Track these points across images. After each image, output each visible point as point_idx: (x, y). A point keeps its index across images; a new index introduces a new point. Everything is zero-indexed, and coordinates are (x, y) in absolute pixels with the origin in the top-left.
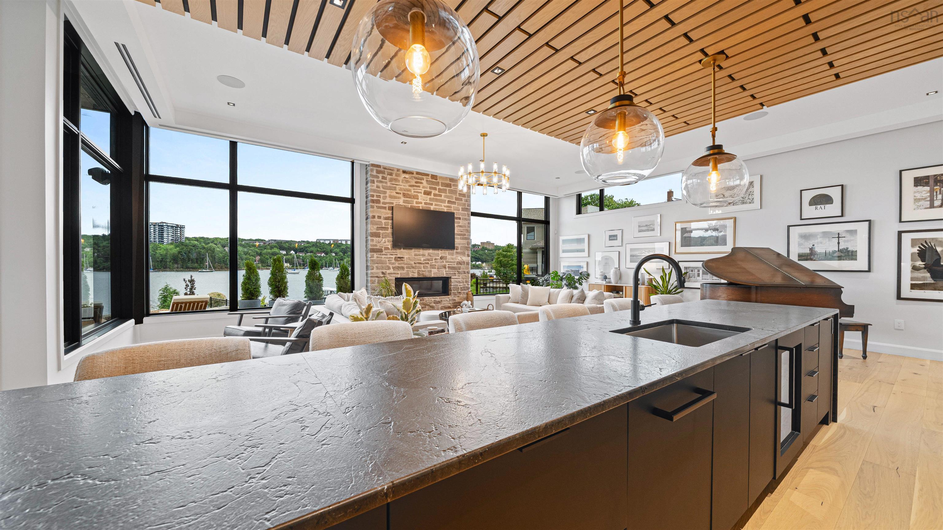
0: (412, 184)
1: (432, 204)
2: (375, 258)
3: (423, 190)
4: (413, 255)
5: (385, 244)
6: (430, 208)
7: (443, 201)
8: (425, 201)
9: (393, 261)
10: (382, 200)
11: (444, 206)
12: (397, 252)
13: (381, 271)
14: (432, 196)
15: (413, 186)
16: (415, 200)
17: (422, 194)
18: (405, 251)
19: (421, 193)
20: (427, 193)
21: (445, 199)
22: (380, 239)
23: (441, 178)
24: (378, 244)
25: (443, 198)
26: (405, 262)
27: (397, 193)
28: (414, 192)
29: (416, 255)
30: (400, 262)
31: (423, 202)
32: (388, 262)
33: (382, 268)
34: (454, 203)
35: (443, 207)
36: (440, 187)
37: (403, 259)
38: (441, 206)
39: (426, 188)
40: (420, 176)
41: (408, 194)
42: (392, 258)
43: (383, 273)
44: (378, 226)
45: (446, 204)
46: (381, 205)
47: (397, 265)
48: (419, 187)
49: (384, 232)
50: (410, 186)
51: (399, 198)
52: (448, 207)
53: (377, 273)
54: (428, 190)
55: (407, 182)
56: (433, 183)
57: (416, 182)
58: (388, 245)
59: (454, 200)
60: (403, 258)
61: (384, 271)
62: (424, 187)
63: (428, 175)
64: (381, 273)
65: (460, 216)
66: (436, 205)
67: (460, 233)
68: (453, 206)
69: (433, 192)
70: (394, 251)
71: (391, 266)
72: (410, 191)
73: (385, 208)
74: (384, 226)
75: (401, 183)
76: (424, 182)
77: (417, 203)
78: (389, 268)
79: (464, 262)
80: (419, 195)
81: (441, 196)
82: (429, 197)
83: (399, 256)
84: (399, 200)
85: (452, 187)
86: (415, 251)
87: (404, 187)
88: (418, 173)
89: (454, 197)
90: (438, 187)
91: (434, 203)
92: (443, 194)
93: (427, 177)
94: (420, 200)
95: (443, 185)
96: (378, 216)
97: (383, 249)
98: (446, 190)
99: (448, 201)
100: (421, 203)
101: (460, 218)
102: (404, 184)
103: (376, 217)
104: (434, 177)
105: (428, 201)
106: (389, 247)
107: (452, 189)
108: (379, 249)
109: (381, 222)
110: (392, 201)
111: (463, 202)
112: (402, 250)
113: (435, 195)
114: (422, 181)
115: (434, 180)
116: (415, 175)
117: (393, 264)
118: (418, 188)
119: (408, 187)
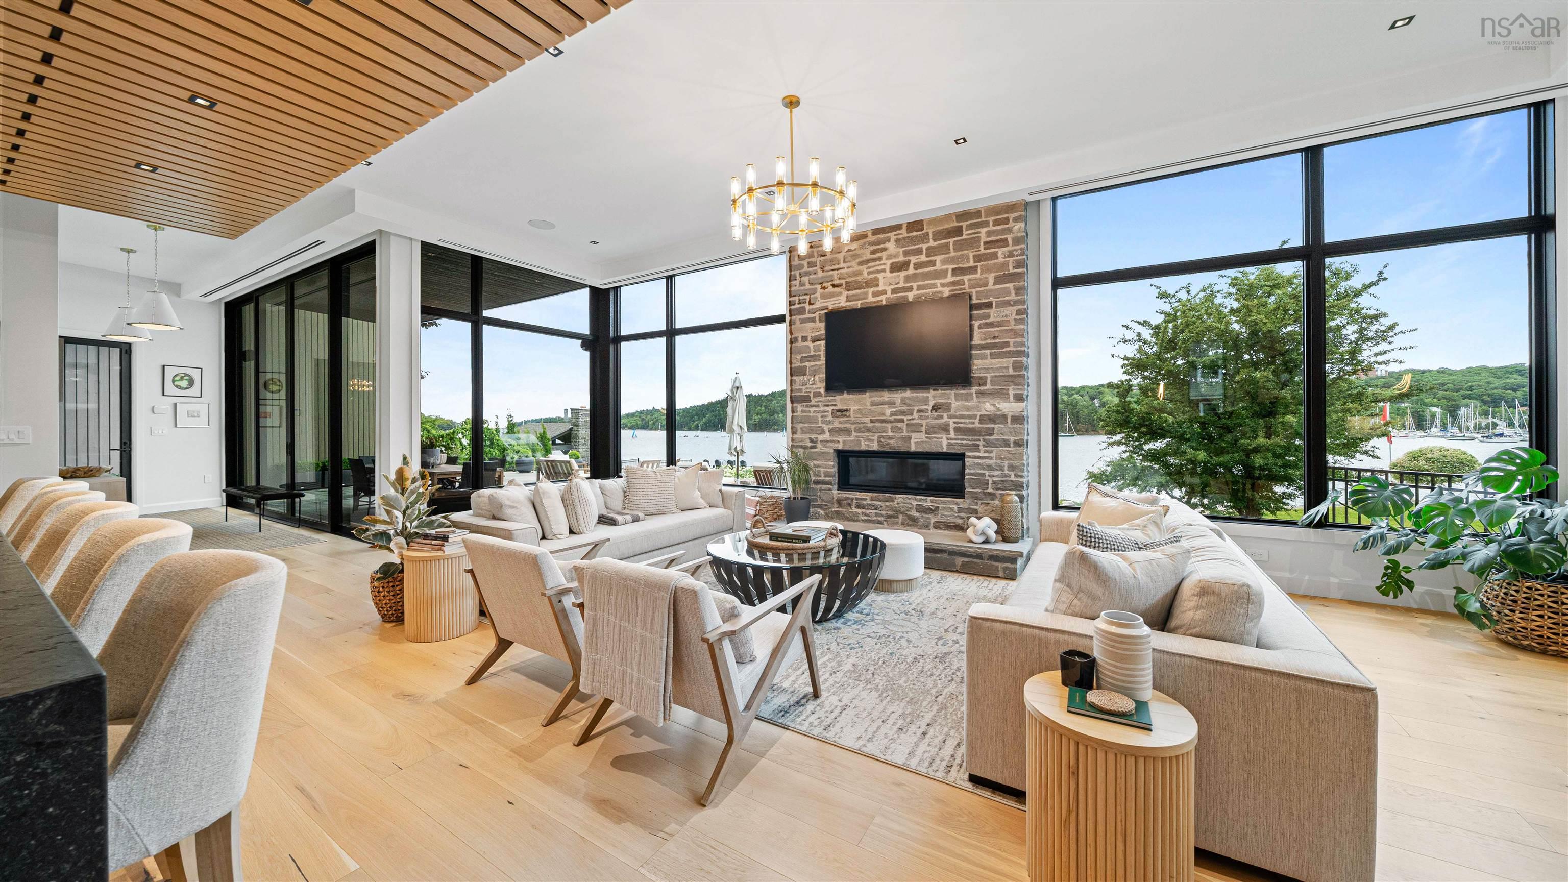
0: (864, 258)
1: (910, 289)
2: (799, 413)
3: (889, 262)
4: (868, 404)
5: (814, 386)
6: (906, 297)
7: (942, 274)
8: (893, 287)
9: (830, 418)
10: (808, 307)
11: (943, 285)
12: (835, 400)
13: (808, 436)
14: (911, 270)
15: (868, 261)
16: (871, 290)
17: (888, 274)
18: (851, 396)
19: (884, 271)
20: (897, 268)
21: (945, 267)
22: (806, 378)
23: (933, 221)
24: (803, 388)
25: (938, 266)
26: (852, 419)
27: (834, 286)
28: (869, 273)
29: (873, 404)
30: (841, 419)
31: (889, 289)
32: (820, 419)
33: (811, 431)
34: (972, 270)
35: (940, 289)
36: (932, 243)
37: (847, 414)
38: (934, 286)
39: (896, 256)
40: (882, 236)
41: (856, 282)
42: (827, 412)
43: (812, 441)
44: (804, 355)
45: (950, 278)
46: (807, 316)
47: (837, 424)
48: (880, 259)
49: (813, 363)
50: (861, 263)
51: (840, 294)
52: (953, 283)
53: (802, 440)
54: (901, 259)
55: (855, 256)
56: (912, 240)
57: (873, 252)
58: (820, 388)
59: (972, 264)
60: (847, 410)
61: (813, 436)
62: (889, 257)
63: (898, 227)
64: (808, 441)
65: (991, 299)
66: (919, 288)
67: (989, 341)
68: (966, 278)
69: (913, 259)
70: (830, 398)
71: (826, 428)
72: (859, 273)
73: (813, 320)
74: (812, 353)
75: (842, 265)
76: (891, 246)
77: (875, 294)
78: (823, 432)
79: (1005, 417)
80: (880, 276)
81: (933, 263)
82: (903, 274)
83: (839, 407)
84: (839, 298)
85: (965, 232)
86: (871, 397)
87: (849, 270)
88: (876, 232)
89: (971, 255)
90: (924, 247)
91: (915, 285)
92: (938, 259)
93: (898, 232)
94: (880, 288)
95: (938, 236)
96: (802, 337)
97: (811, 395)
98: (947, 245)
99: (953, 270)
100: (884, 292)
101: (989, 305)
102: (849, 264)
103: (800, 339)
104: (915, 226)
105: (901, 285)
106: (822, 391)
107: (964, 237)
108: (804, 396)
109: (808, 347)
110: (825, 304)
111: (1001, 259)
112: (845, 395)
113: (918, 266)
114: (887, 245)
115: (915, 234)
116: (871, 238)
117: (829, 422)
118: (878, 263)
119: (857, 268)
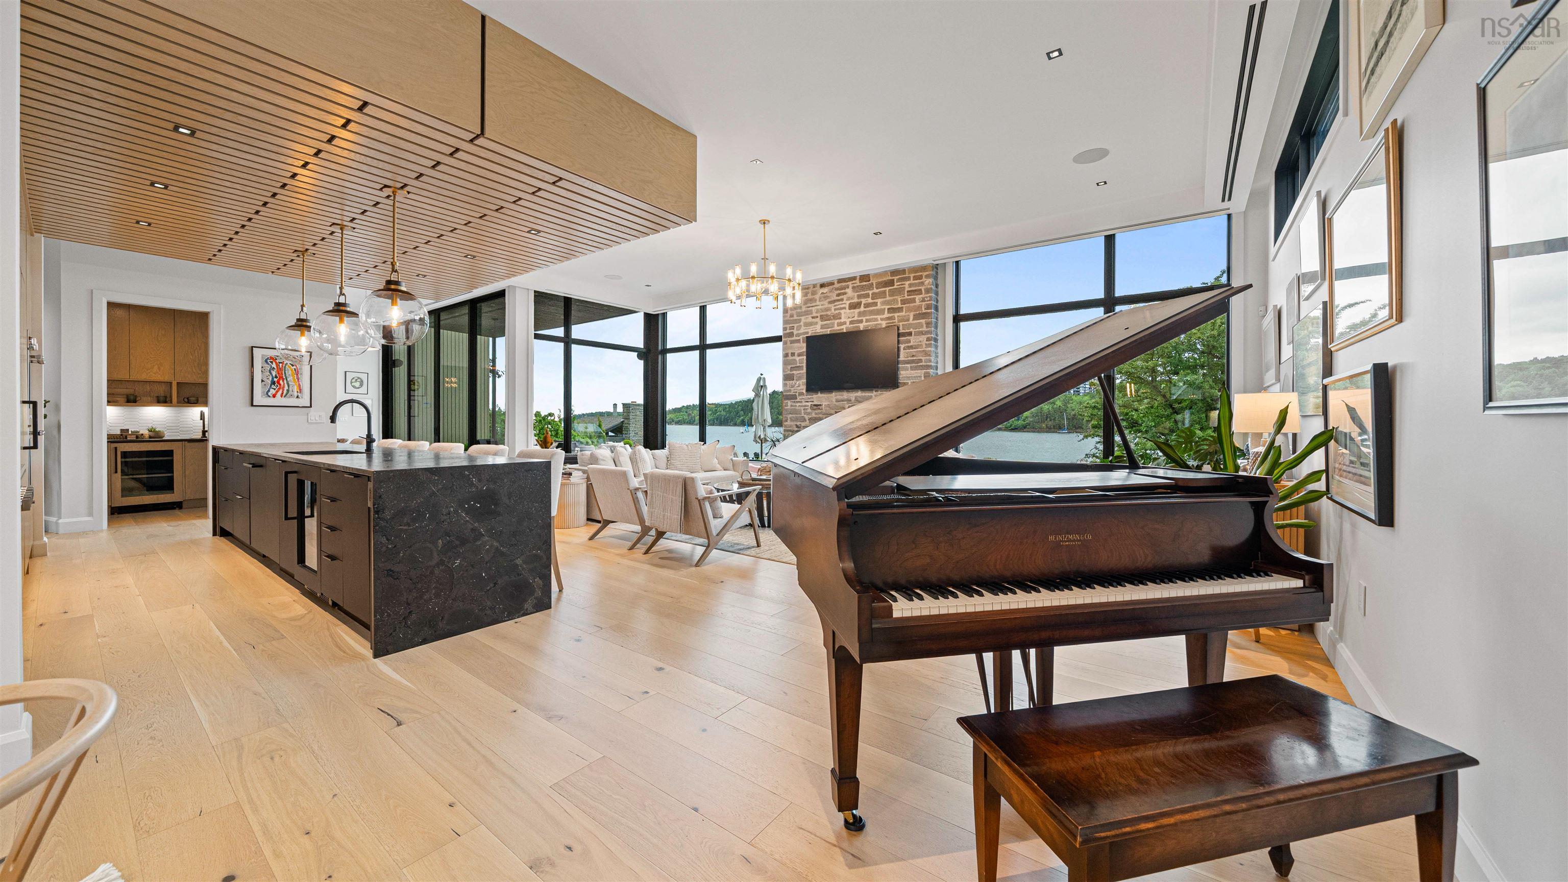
0: (832, 299)
1: (861, 321)
2: (789, 407)
3: (848, 302)
4: (834, 400)
5: (799, 388)
6: (859, 327)
7: (881, 312)
8: (850, 320)
9: (809, 410)
10: (795, 332)
11: (882, 319)
12: (813, 398)
13: (795, 423)
14: (862, 309)
15: (834, 301)
16: (836, 321)
17: (847, 311)
18: (823, 395)
19: (844, 308)
20: (853, 306)
21: (883, 307)
22: (794, 382)
23: (876, 275)
24: (792, 389)
25: (879, 306)
26: (824, 411)
27: (813, 318)
28: (835, 310)
29: (837, 401)
30: (817, 411)
31: (848, 321)
32: (803, 411)
33: (797, 419)
34: (899, 310)
35: (880, 322)
36: (875, 290)
37: (821, 408)
38: (876, 320)
39: (852, 299)
40: (843, 284)
41: (827, 315)
42: (808, 406)
43: (797, 426)
44: (792, 366)
45: (886, 315)
46: (795, 338)
47: (814, 415)
48: (842, 300)
49: (798, 372)
50: (830, 302)
51: (816, 323)
52: (888, 318)
53: (791, 426)
54: (856, 300)
55: (826, 297)
56: (863, 288)
57: (838, 295)
58: (803, 389)
59: (900, 305)
60: (820, 405)
61: (798, 423)
62: (848, 299)
63: (854, 278)
64: (795, 426)
65: (911, 330)
66: (867, 321)
67: (910, 358)
68: (896, 315)
69: (864, 301)
70: (809, 397)
71: (807, 417)
72: (828, 309)
73: (798, 341)
74: (798, 365)
75: (818, 303)
76: (849, 291)
77: (840, 324)
78: (805, 420)
80: (842, 311)
81: (875, 304)
82: (857, 311)
83: (816, 403)
84: (816, 326)
85: (896, 284)
86: (836, 396)
87: (823, 307)
88: (840, 281)
89: (899, 299)
90: (871, 292)
91: (864, 319)
92: (879, 301)
93: (854, 282)
94: (842, 320)
95: (880, 285)
96: (792, 353)
97: (797, 394)
98: (884, 292)
99: (888, 309)
100: (845, 323)
101: (910, 334)
102: (822, 303)
103: (790, 355)
104: (865, 278)
105: (856, 318)
106: (804, 391)
107: (895, 287)
108: (793, 395)
109: (795, 360)
110: (806, 331)
111: (918, 303)
112: (819, 395)
113: (867, 305)
114: (847, 290)
115: (865, 283)
116: (837, 285)
117: (809, 414)
118: (841, 302)
119: (827, 305)
